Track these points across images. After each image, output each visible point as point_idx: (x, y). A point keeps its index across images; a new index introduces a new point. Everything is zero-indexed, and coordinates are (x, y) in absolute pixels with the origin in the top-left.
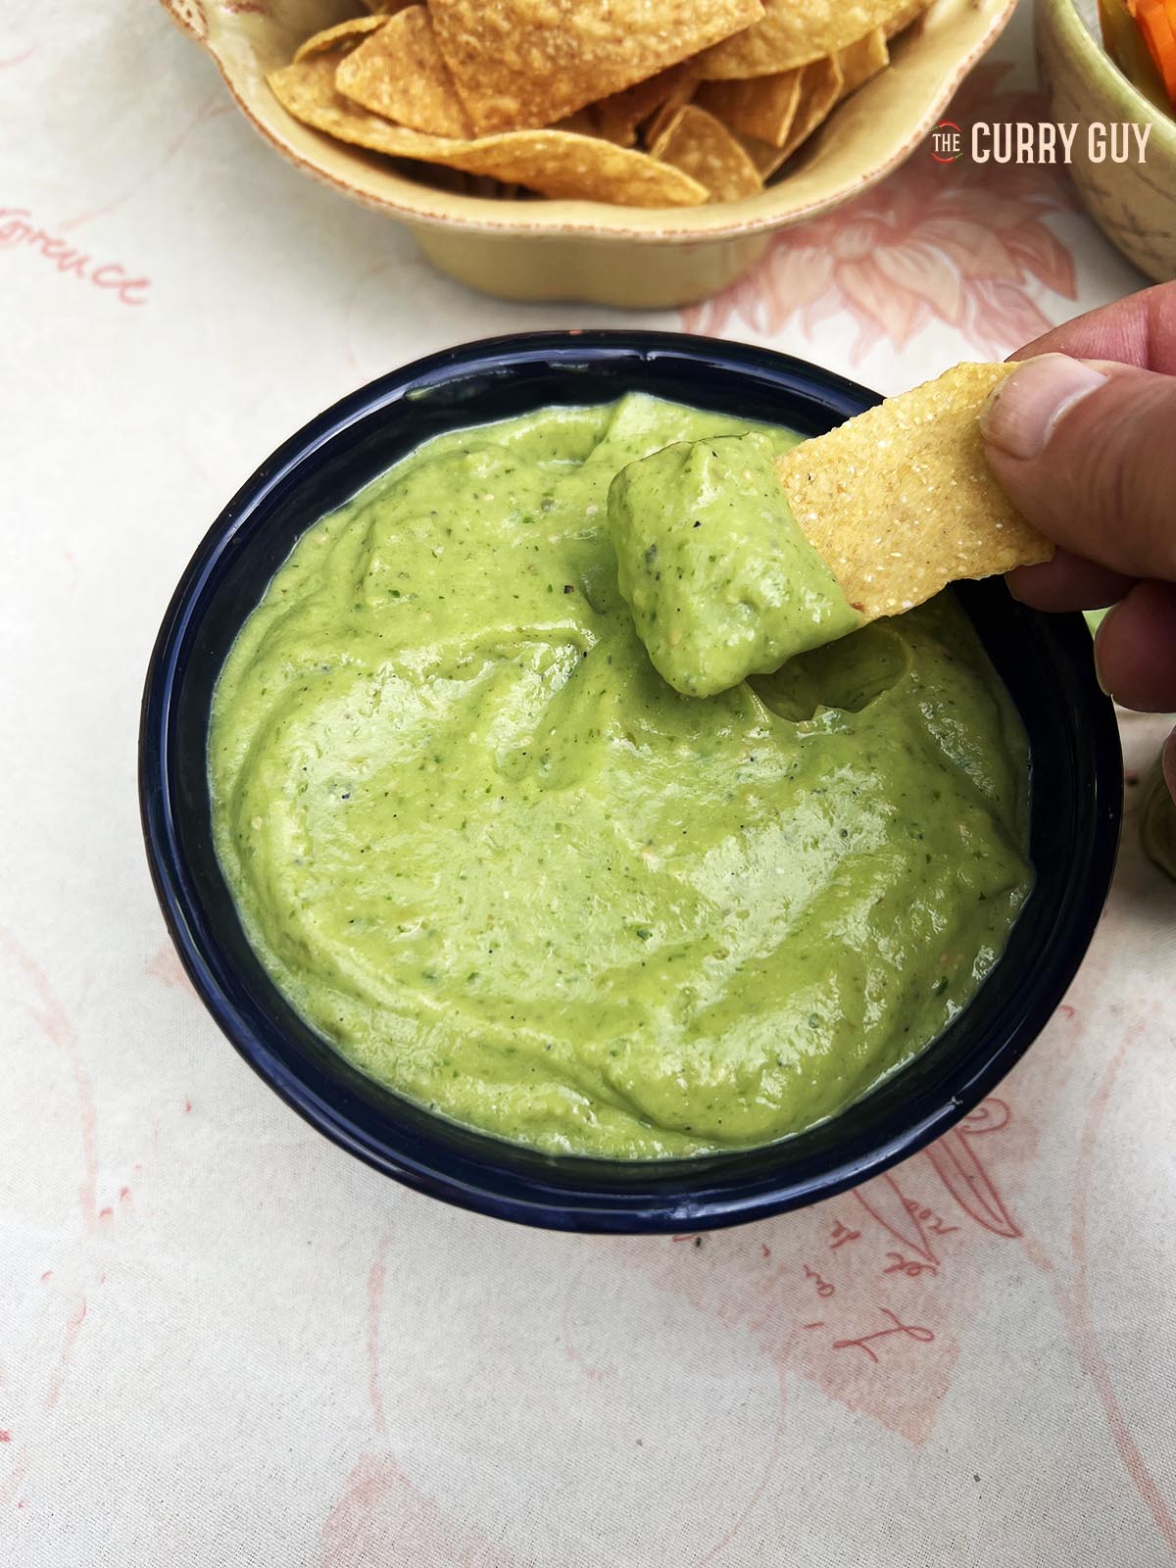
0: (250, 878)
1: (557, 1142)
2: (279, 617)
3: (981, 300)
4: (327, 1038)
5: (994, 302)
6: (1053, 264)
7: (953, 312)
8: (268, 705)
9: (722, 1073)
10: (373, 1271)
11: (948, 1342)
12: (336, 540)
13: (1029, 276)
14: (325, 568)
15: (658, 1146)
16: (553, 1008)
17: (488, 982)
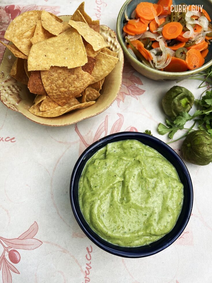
0: (99, 231)
1: (148, 243)
2: (82, 196)
3: (130, 89)
4: (117, 245)
5: (133, 89)
6: (138, 80)
7: (128, 93)
8: (89, 209)
9: (163, 227)
10: (122, 260)
11: (191, 232)
12: (83, 181)
13: (135, 84)
14: (84, 186)
15: (159, 237)
16: (141, 229)
17: (132, 229)
